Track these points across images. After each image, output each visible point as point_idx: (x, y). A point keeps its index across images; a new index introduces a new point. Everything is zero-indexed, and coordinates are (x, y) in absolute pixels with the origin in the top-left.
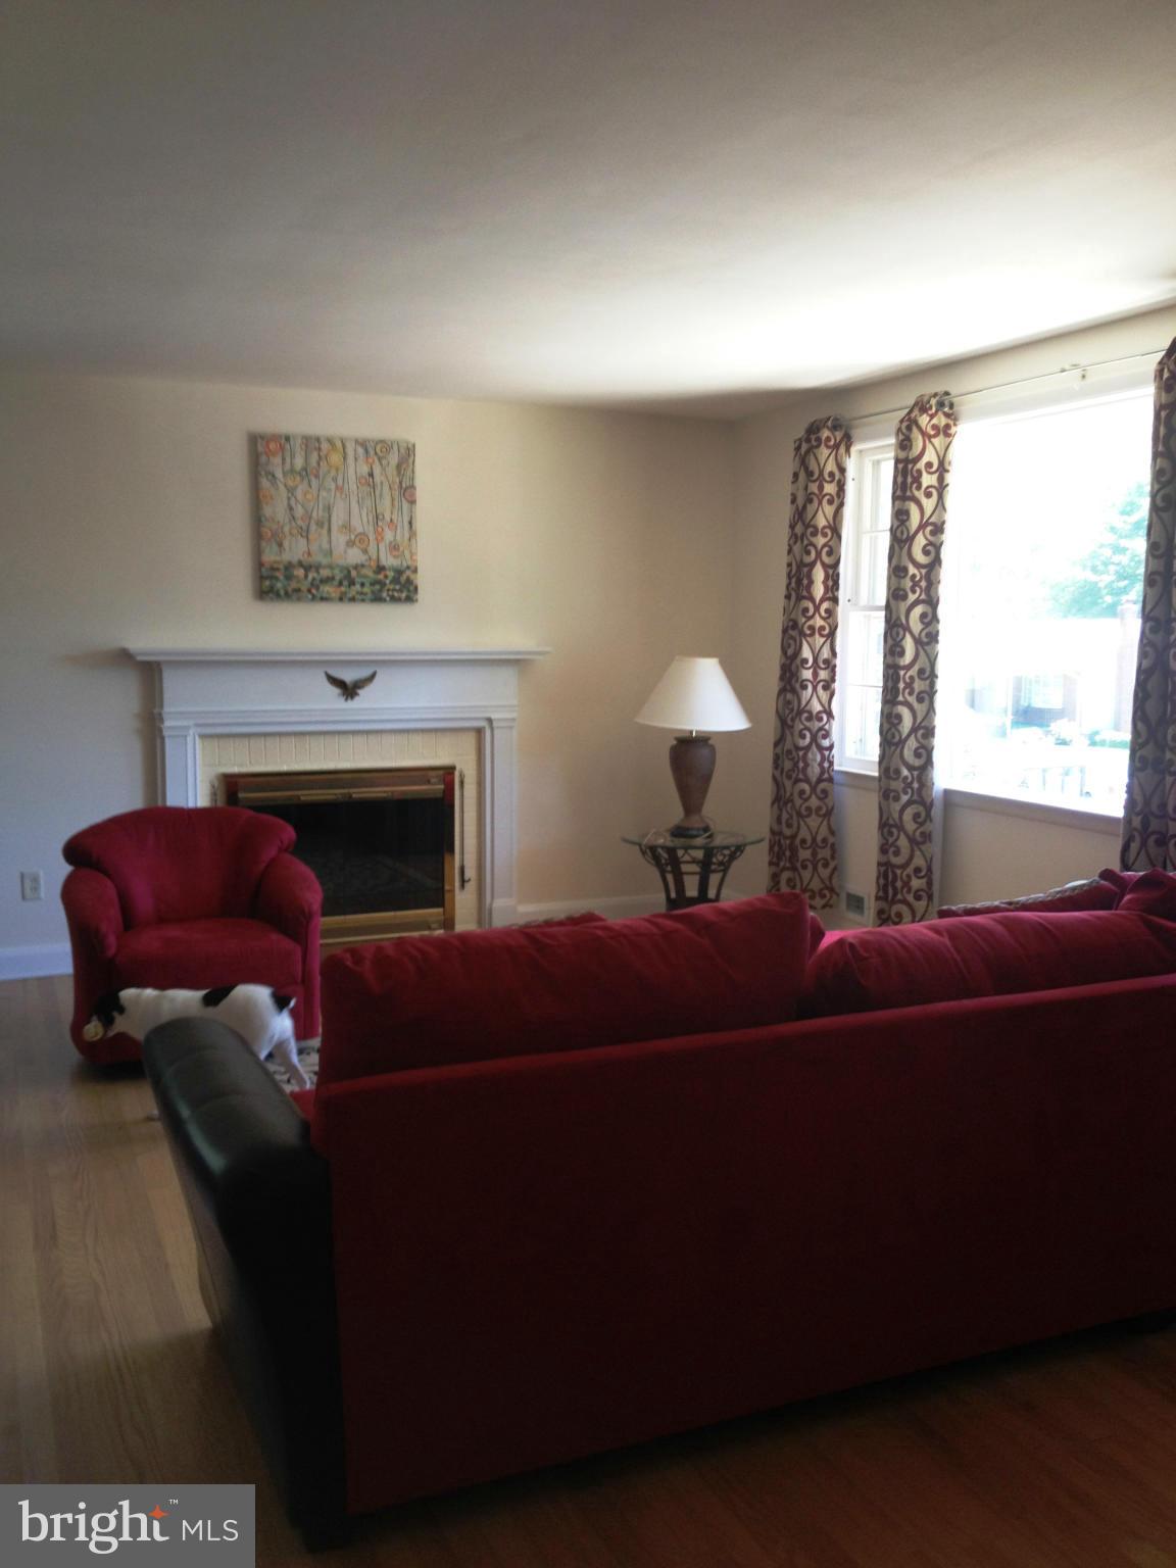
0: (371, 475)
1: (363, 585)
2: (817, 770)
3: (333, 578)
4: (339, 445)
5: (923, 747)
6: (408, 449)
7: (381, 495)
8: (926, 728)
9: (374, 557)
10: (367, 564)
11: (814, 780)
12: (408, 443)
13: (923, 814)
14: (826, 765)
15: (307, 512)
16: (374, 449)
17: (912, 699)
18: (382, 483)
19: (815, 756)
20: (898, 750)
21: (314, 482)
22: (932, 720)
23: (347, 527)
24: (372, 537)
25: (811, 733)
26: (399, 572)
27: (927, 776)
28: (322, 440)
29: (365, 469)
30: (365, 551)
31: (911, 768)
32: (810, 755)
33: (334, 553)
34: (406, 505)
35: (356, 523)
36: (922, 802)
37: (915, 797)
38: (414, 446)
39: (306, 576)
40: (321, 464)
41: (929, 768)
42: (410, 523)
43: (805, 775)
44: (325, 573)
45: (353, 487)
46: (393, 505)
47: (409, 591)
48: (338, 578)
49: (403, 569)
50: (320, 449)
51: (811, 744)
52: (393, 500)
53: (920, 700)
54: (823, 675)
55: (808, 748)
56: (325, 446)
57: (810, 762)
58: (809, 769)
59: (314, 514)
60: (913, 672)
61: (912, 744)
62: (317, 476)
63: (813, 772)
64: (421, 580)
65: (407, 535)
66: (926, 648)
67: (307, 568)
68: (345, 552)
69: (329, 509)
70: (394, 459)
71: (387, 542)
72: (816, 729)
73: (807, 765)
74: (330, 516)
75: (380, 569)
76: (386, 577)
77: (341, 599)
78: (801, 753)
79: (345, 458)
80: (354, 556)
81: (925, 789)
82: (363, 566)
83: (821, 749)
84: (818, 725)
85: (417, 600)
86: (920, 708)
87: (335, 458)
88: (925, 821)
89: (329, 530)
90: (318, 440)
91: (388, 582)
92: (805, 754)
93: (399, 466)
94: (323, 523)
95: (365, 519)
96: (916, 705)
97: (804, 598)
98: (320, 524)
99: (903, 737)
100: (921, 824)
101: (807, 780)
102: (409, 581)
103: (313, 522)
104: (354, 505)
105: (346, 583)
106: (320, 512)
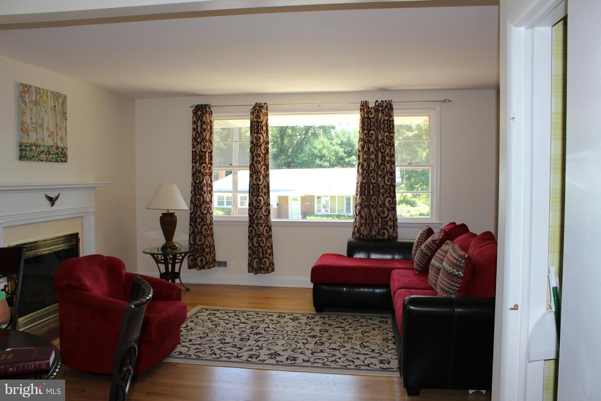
0: (55, 107)
1: (53, 155)
2: (209, 221)
3: (44, 151)
4: (45, 92)
5: (267, 209)
6: (65, 97)
7: (58, 116)
8: (267, 203)
9: (56, 143)
10: (54, 145)
11: (208, 224)
12: (65, 95)
13: (268, 230)
14: (211, 219)
15: (36, 120)
16: (57, 96)
17: (263, 194)
18: (58, 110)
19: (208, 216)
20: (261, 210)
21: (39, 107)
22: (269, 200)
23: (48, 128)
24: (55, 133)
25: (207, 209)
26: (63, 149)
27: (269, 217)
28: (41, 89)
29: (53, 104)
30: (53, 140)
31: (264, 216)
32: (207, 216)
33: (45, 140)
34: (64, 120)
35: (50, 127)
36: (268, 226)
37: (266, 225)
38: (66, 96)
39: (36, 150)
40: (41, 99)
41: (269, 215)
42: (66, 128)
43: (206, 223)
44: (42, 149)
45: (50, 111)
46: (61, 121)
47: (65, 158)
48: (46, 151)
49: (64, 148)
50: (40, 93)
51: (207, 213)
52: (61, 118)
53: (265, 195)
54: (209, 189)
55: (206, 214)
56: (42, 92)
57: (207, 218)
58: (207, 221)
59: (39, 122)
60: (262, 186)
61: (264, 208)
62: (39, 105)
63: (209, 222)
64: (69, 153)
65: (65, 134)
66: (265, 178)
67: (37, 146)
68: (48, 139)
69: (43, 120)
70: (61, 100)
71: (59, 136)
72: (208, 207)
73: (207, 219)
74: (43, 123)
75: (58, 148)
76: (59, 151)
77: (47, 161)
78: (205, 216)
79: (48, 98)
80: (50, 142)
81: (268, 222)
82: (53, 146)
83: (210, 213)
84: (209, 205)
85: (67, 162)
86: (265, 197)
87: (45, 98)
88: (269, 231)
89: (43, 130)
90: (40, 89)
91: (60, 153)
92: (206, 216)
93: (62, 103)
94: (41, 126)
95: (53, 125)
96: (264, 196)
97: (204, 163)
98: (40, 127)
99: (262, 206)
100: (268, 233)
101: (207, 225)
102: (65, 154)
103: (38, 125)
104: (50, 119)
105: (48, 154)
106: (40, 121)
